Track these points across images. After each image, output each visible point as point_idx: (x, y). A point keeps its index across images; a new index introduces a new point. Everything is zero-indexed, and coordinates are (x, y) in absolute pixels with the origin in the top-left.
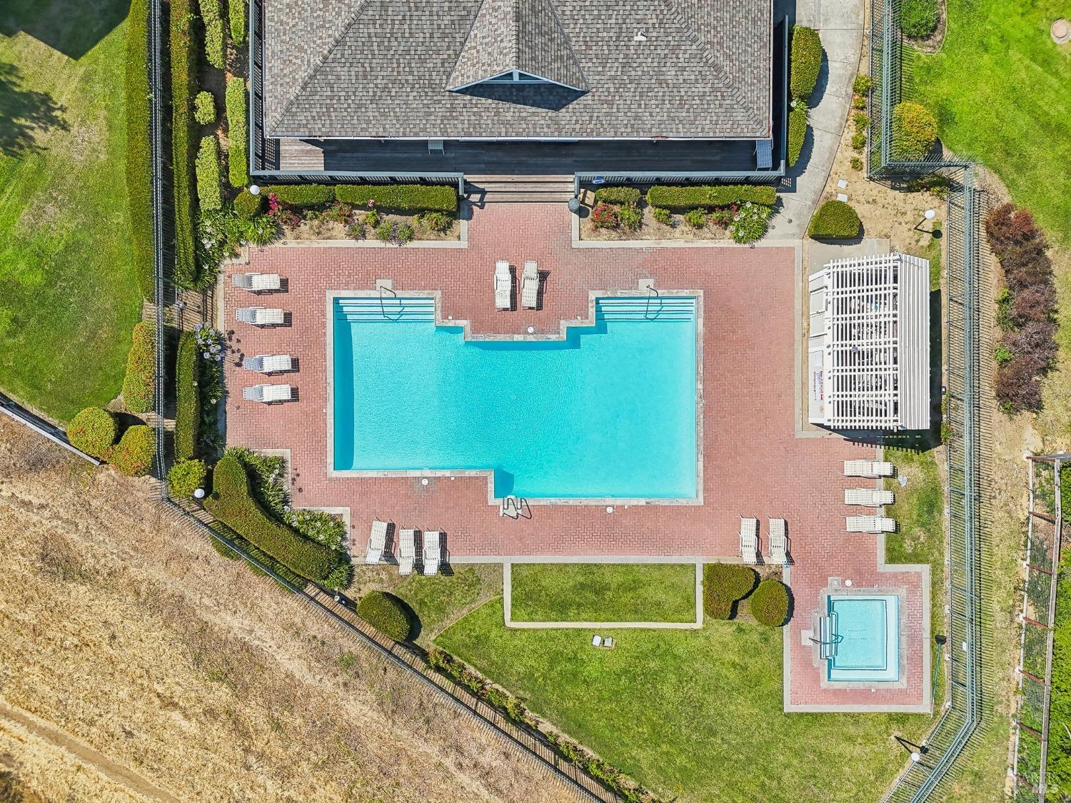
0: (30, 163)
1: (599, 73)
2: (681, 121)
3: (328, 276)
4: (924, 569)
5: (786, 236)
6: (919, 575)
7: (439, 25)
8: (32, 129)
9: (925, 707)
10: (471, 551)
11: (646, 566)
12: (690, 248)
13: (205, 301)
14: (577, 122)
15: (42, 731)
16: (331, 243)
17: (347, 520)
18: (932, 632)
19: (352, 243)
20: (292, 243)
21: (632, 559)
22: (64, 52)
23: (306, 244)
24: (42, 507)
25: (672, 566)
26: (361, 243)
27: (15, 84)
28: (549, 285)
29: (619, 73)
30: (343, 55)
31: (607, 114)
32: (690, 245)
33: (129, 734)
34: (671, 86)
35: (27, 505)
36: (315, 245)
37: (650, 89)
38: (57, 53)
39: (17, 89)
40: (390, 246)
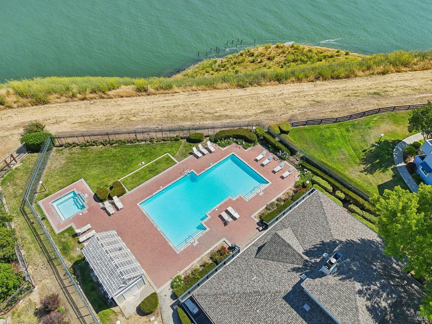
0: (358, 161)
1: (257, 263)
2: (222, 274)
3: (275, 186)
4: (57, 232)
5: (163, 290)
6: (59, 230)
7: (307, 235)
8: (366, 166)
9: (40, 203)
10: (188, 160)
11: (143, 183)
12: (191, 263)
13: (294, 164)
14: (251, 250)
15: (244, 96)
16: (282, 193)
17: (221, 148)
18: (47, 219)
19: (278, 197)
20: (290, 187)
21: (147, 182)
22: (381, 185)
23: (287, 189)
24: (281, 115)
25: (135, 187)
26: (276, 198)
27: (380, 170)
28: (222, 223)
29: (251, 268)
30: (320, 213)
31: (245, 258)
32: (192, 264)
33: (228, 103)
34: (234, 278)
35: (284, 114)
36: (285, 190)
37: (239, 272)
38: (382, 183)
39: (378, 169)
40: (269, 203)
